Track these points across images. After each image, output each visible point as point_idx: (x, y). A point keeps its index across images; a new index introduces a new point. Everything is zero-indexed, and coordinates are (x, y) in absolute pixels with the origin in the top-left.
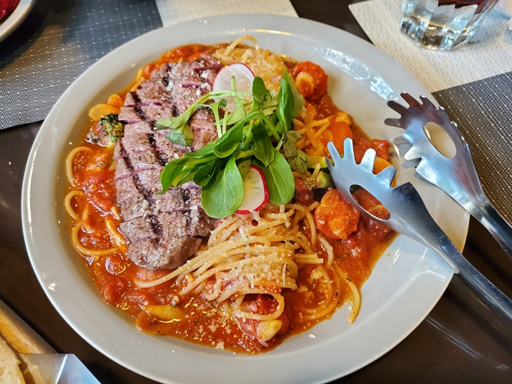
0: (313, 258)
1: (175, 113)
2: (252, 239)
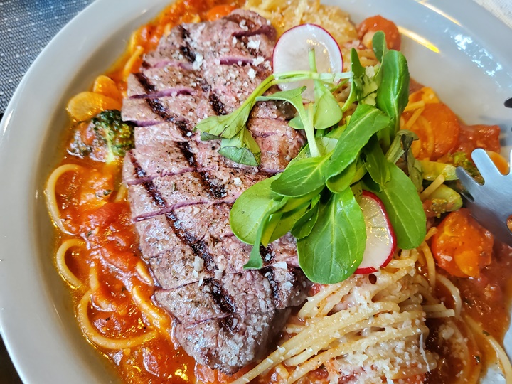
0: (440, 308)
1: (218, 108)
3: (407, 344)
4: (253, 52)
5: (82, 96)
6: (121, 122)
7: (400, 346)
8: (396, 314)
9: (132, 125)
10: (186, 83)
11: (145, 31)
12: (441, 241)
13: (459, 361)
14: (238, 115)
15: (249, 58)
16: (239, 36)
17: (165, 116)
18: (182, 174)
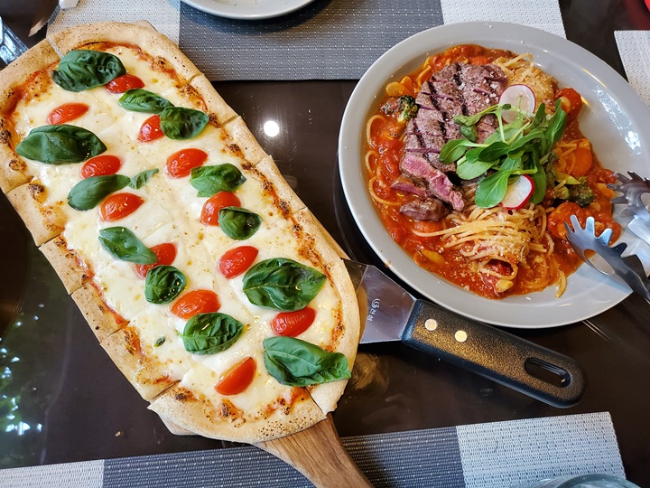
0: (540, 248)
1: (465, 112)
2: (508, 223)
3: (515, 247)
4: (492, 91)
5: (395, 83)
6: (415, 104)
7: (512, 245)
8: (515, 231)
9: (419, 106)
10: (454, 95)
11: (435, 58)
12: (553, 214)
13: (540, 274)
14: (473, 118)
15: (489, 92)
16: (487, 79)
17: (437, 108)
18: (437, 136)
